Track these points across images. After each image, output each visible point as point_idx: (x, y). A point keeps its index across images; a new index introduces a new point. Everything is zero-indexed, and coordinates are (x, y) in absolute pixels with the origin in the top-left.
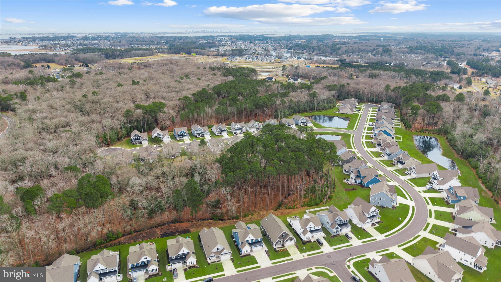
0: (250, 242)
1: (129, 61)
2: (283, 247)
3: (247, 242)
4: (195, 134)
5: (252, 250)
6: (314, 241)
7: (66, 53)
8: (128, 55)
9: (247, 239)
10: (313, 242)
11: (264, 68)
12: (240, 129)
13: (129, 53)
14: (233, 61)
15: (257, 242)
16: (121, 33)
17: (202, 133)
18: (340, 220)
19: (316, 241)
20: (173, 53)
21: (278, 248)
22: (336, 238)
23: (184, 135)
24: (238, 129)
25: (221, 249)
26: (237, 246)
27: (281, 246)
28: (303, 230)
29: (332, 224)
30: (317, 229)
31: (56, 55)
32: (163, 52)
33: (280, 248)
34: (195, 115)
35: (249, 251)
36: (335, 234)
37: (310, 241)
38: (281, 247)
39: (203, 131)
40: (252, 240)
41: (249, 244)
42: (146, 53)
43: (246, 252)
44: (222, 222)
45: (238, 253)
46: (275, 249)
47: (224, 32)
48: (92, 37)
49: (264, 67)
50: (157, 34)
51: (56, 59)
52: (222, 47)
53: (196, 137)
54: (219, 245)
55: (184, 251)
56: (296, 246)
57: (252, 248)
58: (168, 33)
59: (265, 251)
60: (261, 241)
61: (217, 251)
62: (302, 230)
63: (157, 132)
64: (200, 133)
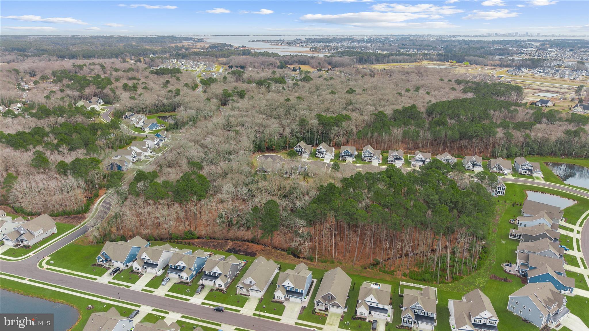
0: (288, 289)
1: (380, 67)
2: (326, 311)
4: (363, 157)
5: (288, 299)
6: (369, 321)
7: (324, 56)
8: (385, 61)
10: (366, 321)
11: (554, 87)
12: (423, 161)
13: (387, 58)
14: (514, 74)
15: (296, 293)
16: (405, 36)
17: (370, 157)
18: (419, 308)
19: (372, 322)
20: (441, 61)
21: (319, 310)
23: (349, 156)
24: (420, 161)
25: (253, 284)
27: (324, 309)
28: (361, 301)
31: (313, 58)
32: (431, 59)
34: (376, 134)
35: (283, 299)
36: (405, 324)
37: (364, 319)
38: (323, 311)
39: (372, 155)
42: (407, 59)
43: (279, 298)
44: (293, 258)
46: (314, 309)
47: (543, 36)
48: (367, 40)
49: (555, 85)
50: (446, 37)
51: (311, 61)
52: (518, 55)
53: (363, 160)
54: (250, 278)
55: (217, 270)
56: (342, 317)
57: (288, 296)
58: (460, 36)
59: (302, 307)
60: (301, 294)
61: (248, 283)
63: (322, 147)
64: (368, 157)
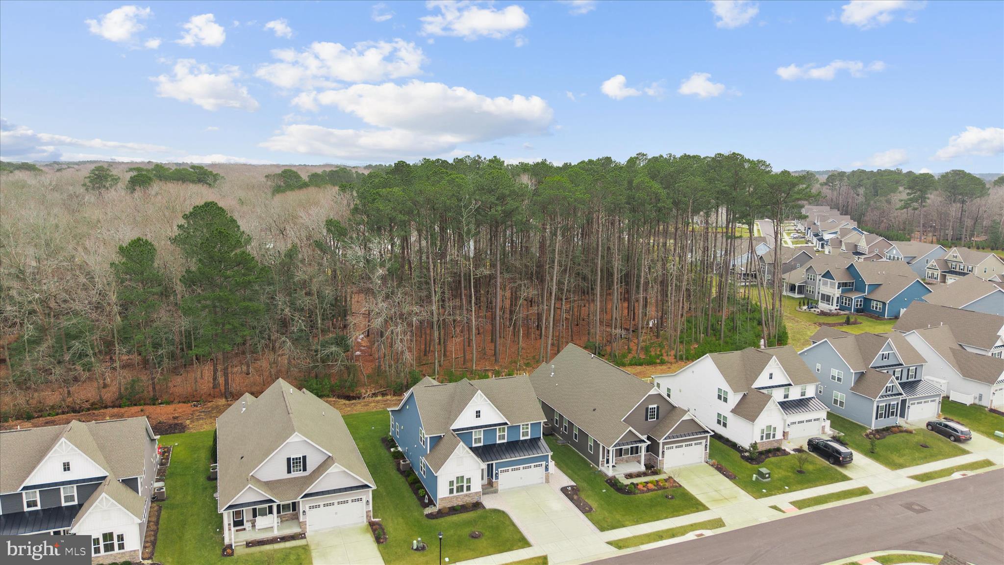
0: (479, 439)
2: (655, 473)
3: (464, 434)
5: (490, 484)
6: (799, 450)
9: (465, 419)
10: (792, 452)
15: (514, 446)
18: (891, 361)
19: (806, 447)
21: (629, 476)
22: (891, 439)
25: (311, 467)
26: (408, 473)
27: (642, 468)
28: (739, 396)
29: (861, 376)
30: (798, 397)
33: (639, 475)
35: (477, 486)
36: (884, 423)
37: (777, 451)
38: (645, 474)
40: (489, 429)
41: (475, 450)
43: (460, 489)
44: (347, 402)
45: (412, 499)
46: (613, 483)
54: (296, 438)
55: (67, 467)
56: (720, 469)
57: (490, 467)
59: (564, 490)
60: (533, 443)
61: (282, 474)
62: (734, 399)
